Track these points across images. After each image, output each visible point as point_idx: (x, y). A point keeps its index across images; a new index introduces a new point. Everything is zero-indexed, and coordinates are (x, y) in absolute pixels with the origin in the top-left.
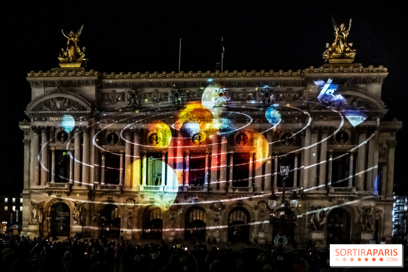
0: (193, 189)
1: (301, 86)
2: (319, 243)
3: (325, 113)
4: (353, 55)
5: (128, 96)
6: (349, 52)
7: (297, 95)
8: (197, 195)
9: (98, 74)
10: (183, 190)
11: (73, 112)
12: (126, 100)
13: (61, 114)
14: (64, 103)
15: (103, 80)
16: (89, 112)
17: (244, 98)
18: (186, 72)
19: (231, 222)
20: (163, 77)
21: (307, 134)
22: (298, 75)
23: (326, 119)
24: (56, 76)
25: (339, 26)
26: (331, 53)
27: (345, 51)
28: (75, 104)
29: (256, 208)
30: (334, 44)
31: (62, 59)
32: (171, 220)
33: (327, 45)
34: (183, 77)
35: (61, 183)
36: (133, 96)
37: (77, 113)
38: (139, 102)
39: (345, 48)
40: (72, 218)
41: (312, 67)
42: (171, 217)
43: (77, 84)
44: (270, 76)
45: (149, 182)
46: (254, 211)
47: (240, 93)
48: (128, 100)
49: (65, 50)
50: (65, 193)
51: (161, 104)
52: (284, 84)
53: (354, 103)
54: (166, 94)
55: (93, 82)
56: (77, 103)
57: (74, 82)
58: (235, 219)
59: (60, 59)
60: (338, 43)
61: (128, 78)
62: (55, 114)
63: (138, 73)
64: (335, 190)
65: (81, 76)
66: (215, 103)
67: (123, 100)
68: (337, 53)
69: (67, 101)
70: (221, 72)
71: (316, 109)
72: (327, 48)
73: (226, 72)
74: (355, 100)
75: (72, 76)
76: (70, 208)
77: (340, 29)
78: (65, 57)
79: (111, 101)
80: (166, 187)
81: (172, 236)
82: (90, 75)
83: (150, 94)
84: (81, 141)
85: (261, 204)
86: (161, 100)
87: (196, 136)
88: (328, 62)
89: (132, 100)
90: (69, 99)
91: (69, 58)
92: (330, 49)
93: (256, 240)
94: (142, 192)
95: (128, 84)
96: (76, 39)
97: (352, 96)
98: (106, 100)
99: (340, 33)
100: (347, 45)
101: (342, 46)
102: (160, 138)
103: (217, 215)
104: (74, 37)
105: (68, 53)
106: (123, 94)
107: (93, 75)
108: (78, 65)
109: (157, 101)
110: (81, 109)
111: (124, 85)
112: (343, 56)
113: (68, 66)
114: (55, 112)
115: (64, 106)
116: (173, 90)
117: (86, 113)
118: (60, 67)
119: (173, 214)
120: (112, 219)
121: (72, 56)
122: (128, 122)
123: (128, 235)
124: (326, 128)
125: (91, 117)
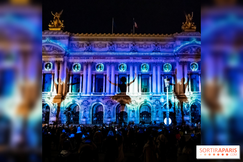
0: (120, 94)
1: (172, 42)
2: (188, 122)
3: (185, 54)
4: (195, 28)
5: (85, 45)
6: (193, 26)
7: (171, 46)
8: (123, 97)
9: (70, 34)
10: (115, 95)
11: (55, 53)
12: (84, 47)
13: (48, 54)
14: (50, 48)
15: (72, 37)
16: (64, 53)
17: (145, 47)
18: (116, 34)
19: (141, 112)
20: (104, 36)
21: (177, 64)
22: (170, 37)
23: (185, 57)
24: (46, 34)
25: (188, 15)
26: (185, 26)
27: (191, 26)
28: (57, 49)
29: (154, 103)
30: (186, 23)
31: (51, 26)
32: (108, 112)
33: (183, 23)
34: (114, 36)
35: (46, 92)
36: (88, 45)
37: (57, 54)
38: (92, 48)
39: (191, 25)
40: (50, 113)
41: (177, 33)
42: (108, 110)
43: (58, 38)
44: (157, 37)
45: (96, 91)
46: (153, 105)
47: (143, 44)
48: (86, 47)
49: (53, 22)
50: (48, 98)
51: (103, 50)
52: (164, 40)
53: (198, 50)
54: (106, 45)
55: (67, 37)
56: (57, 48)
57: (56, 37)
58: (143, 111)
59: (50, 26)
60: (188, 23)
61: (86, 36)
62: (45, 54)
63: (91, 34)
64: (193, 93)
65: (61, 34)
66: (131, 49)
67: (83, 47)
68: (188, 27)
69: (52, 47)
70: (133, 34)
71: (181, 53)
72: (183, 25)
73: (136, 34)
74: (198, 49)
75: (56, 34)
76: (50, 107)
77: (188, 16)
78: (52, 25)
79: (76, 48)
80: (105, 93)
81: (109, 121)
82: (66, 34)
83: (97, 44)
84: (59, 69)
85: (156, 102)
86: (103, 47)
87: (121, 66)
88: (184, 31)
89: (88, 47)
90: (53, 46)
91: (54, 26)
92: (184, 25)
93: (155, 122)
94: (92, 96)
95: (86, 39)
96: (59, 16)
97: (196, 47)
98: (74, 47)
99: (188, 18)
100: (192, 23)
101: (190, 24)
102: (102, 67)
103: (133, 108)
104: (58, 15)
105: (54, 22)
106: (83, 44)
107: (67, 34)
108: (59, 29)
109: (101, 48)
110: (60, 51)
111: (83, 40)
112: (190, 28)
113: (54, 29)
114: (45, 53)
115: (50, 50)
116: (109, 42)
117: (62, 54)
118: (49, 30)
119: (110, 108)
120: (75, 113)
121: (56, 25)
122: (85, 58)
123: (84, 122)
124: (186, 62)
125: (65, 56)
